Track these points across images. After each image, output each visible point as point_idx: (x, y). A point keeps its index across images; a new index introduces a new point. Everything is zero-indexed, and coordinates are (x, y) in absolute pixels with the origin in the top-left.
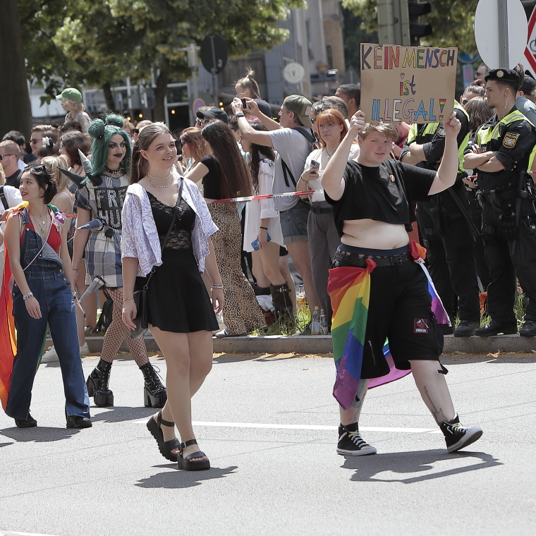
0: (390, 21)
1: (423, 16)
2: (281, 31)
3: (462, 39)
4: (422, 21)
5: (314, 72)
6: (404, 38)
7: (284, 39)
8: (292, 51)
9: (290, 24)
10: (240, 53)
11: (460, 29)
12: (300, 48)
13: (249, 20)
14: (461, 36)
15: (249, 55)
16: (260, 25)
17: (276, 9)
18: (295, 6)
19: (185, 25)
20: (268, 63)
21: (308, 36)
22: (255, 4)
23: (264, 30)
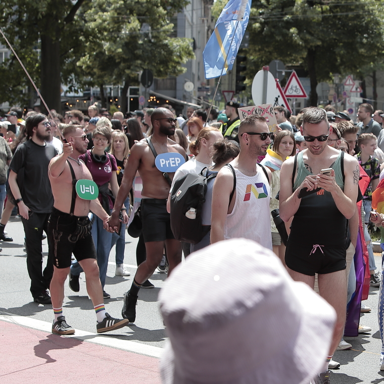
1: (243, 71)
2: (183, 68)
5: (200, 86)
6: (233, 81)
7: (184, 72)
8: (190, 76)
9: (189, 65)
10: (163, 77)
12: (193, 75)
13: (169, 62)
15: (169, 77)
17: (181, 58)
18: (191, 57)
19: (139, 62)
20: (178, 81)
21: (199, 69)
22: (172, 55)
23: (175, 67)
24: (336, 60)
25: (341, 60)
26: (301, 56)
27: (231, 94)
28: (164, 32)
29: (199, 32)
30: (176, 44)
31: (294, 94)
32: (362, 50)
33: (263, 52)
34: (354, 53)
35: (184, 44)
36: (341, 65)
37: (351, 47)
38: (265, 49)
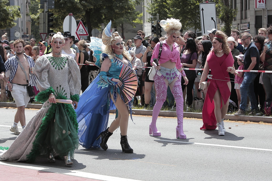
0: (43, 23)
1: (52, 22)
2: (15, 23)
3: (61, 29)
4: (51, 23)
5: (23, 35)
6: (46, 27)
7: (15, 25)
8: (17, 29)
9: (17, 22)
10: (3, 28)
11: (61, 26)
12: (19, 28)
13: (6, 20)
14: (61, 28)
15: (6, 29)
16: (9, 21)
17: (14, 18)
18: (19, 17)
20: (11, 31)
21: (22, 25)
22: (8, 16)
23: (10, 23)
24: (102, 16)
25: (105, 17)
26: (82, 15)
27: (45, 35)
28: (4, 2)
29: (22, 4)
30: (10, 9)
31: (81, 33)
32: (117, 10)
33: (61, 12)
34: (112, 12)
35: (15, 10)
36: (104, 19)
37: (110, 9)
38: (62, 11)
